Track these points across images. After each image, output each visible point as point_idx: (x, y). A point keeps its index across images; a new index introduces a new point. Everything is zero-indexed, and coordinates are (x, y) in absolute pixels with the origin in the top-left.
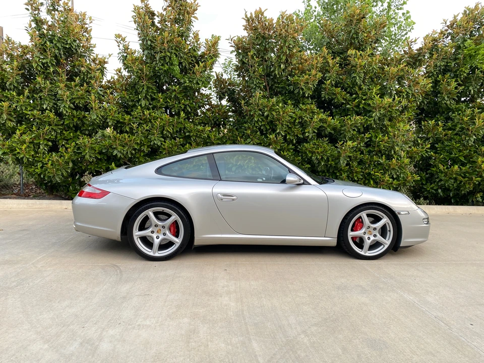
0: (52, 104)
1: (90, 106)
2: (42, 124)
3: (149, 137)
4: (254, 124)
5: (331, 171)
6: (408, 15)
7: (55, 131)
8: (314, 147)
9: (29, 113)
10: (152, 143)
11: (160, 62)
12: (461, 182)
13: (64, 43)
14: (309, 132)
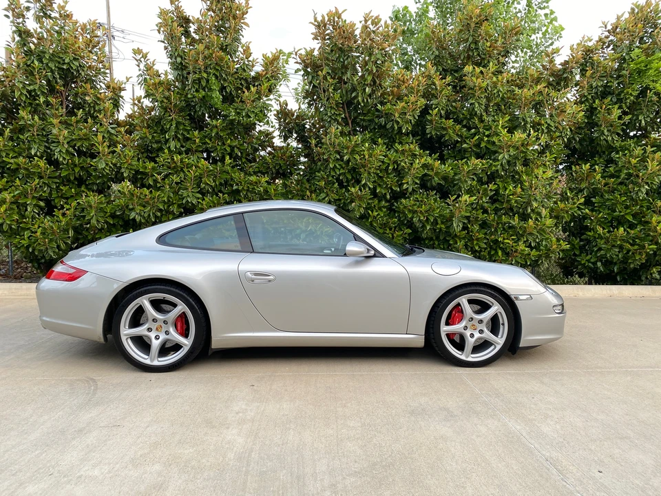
0: (42, 149)
1: (95, 150)
2: (29, 176)
3: (180, 193)
4: (330, 172)
5: (441, 238)
6: (552, 16)
7: (48, 186)
8: (415, 205)
9: (12, 161)
10: (184, 202)
11: (194, 87)
12: (628, 251)
13: (59, 63)
14: (407, 183)
